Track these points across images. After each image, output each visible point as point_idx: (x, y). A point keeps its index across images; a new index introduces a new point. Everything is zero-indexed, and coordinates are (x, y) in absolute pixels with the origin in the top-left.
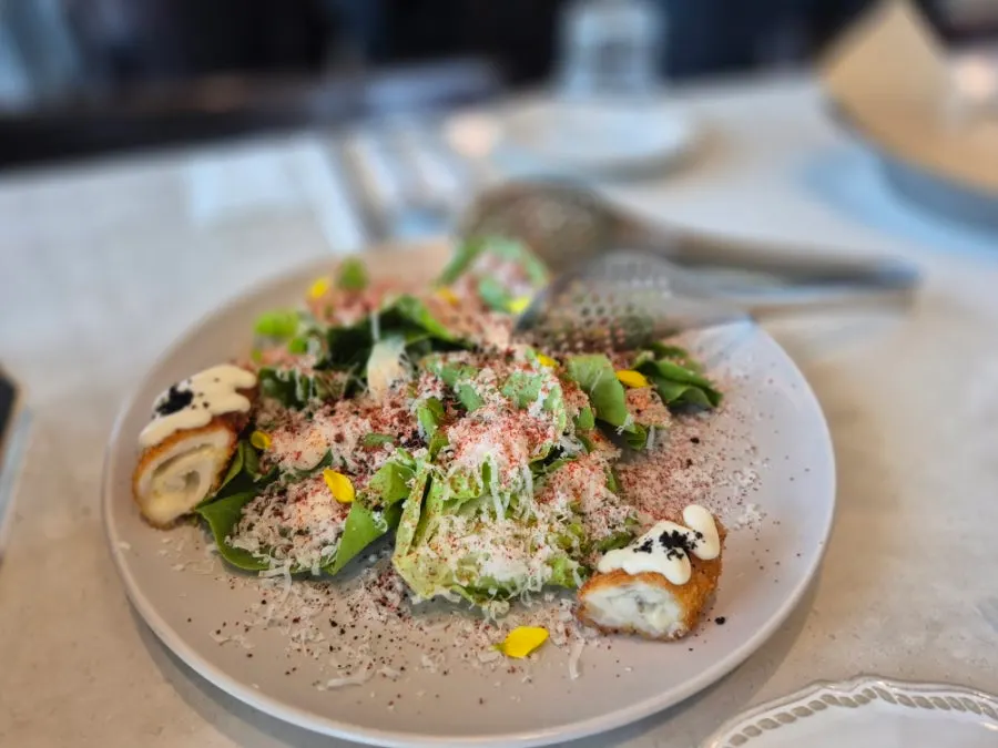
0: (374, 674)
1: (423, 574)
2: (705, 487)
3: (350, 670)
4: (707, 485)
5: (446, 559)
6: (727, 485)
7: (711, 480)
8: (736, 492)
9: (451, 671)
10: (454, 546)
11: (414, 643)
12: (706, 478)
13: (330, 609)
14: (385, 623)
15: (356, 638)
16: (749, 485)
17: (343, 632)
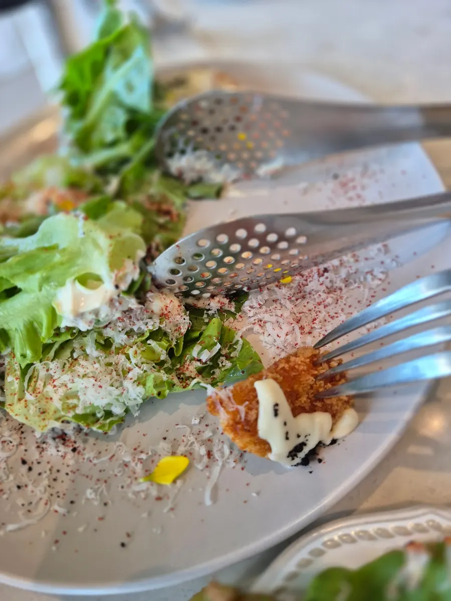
0: (49, 511)
1: (34, 416)
2: (339, 291)
3: (31, 508)
4: (341, 289)
5: (51, 399)
6: (359, 287)
7: (343, 285)
8: (367, 293)
9: (110, 503)
10: (55, 386)
11: (84, 475)
12: (339, 284)
13: (23, 448)
14: (63, 457)
15: (40, 474)
16: (378, 286)
17: (30, 469)
